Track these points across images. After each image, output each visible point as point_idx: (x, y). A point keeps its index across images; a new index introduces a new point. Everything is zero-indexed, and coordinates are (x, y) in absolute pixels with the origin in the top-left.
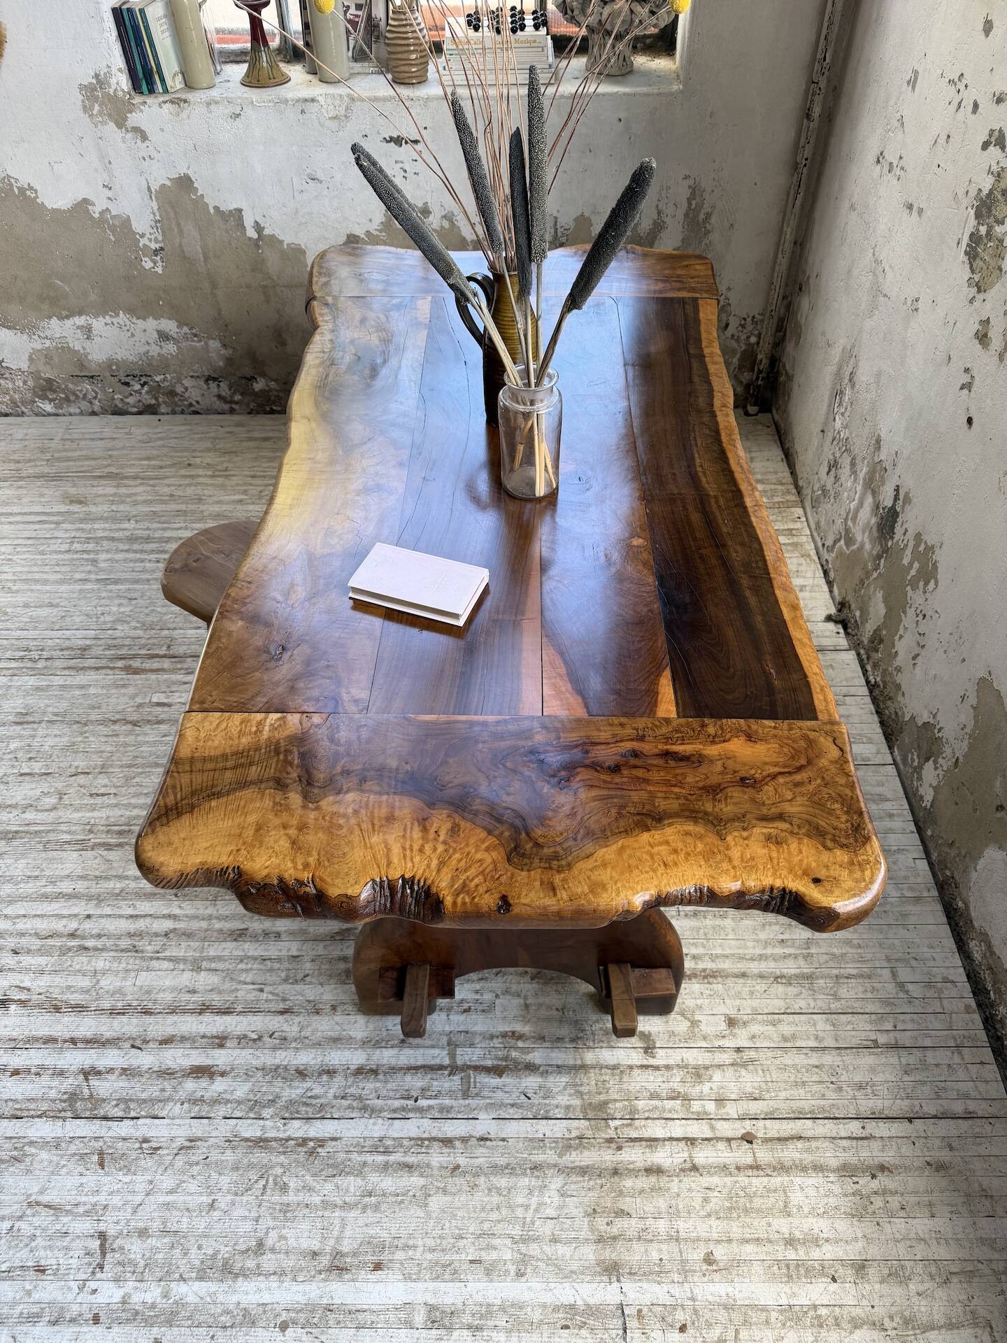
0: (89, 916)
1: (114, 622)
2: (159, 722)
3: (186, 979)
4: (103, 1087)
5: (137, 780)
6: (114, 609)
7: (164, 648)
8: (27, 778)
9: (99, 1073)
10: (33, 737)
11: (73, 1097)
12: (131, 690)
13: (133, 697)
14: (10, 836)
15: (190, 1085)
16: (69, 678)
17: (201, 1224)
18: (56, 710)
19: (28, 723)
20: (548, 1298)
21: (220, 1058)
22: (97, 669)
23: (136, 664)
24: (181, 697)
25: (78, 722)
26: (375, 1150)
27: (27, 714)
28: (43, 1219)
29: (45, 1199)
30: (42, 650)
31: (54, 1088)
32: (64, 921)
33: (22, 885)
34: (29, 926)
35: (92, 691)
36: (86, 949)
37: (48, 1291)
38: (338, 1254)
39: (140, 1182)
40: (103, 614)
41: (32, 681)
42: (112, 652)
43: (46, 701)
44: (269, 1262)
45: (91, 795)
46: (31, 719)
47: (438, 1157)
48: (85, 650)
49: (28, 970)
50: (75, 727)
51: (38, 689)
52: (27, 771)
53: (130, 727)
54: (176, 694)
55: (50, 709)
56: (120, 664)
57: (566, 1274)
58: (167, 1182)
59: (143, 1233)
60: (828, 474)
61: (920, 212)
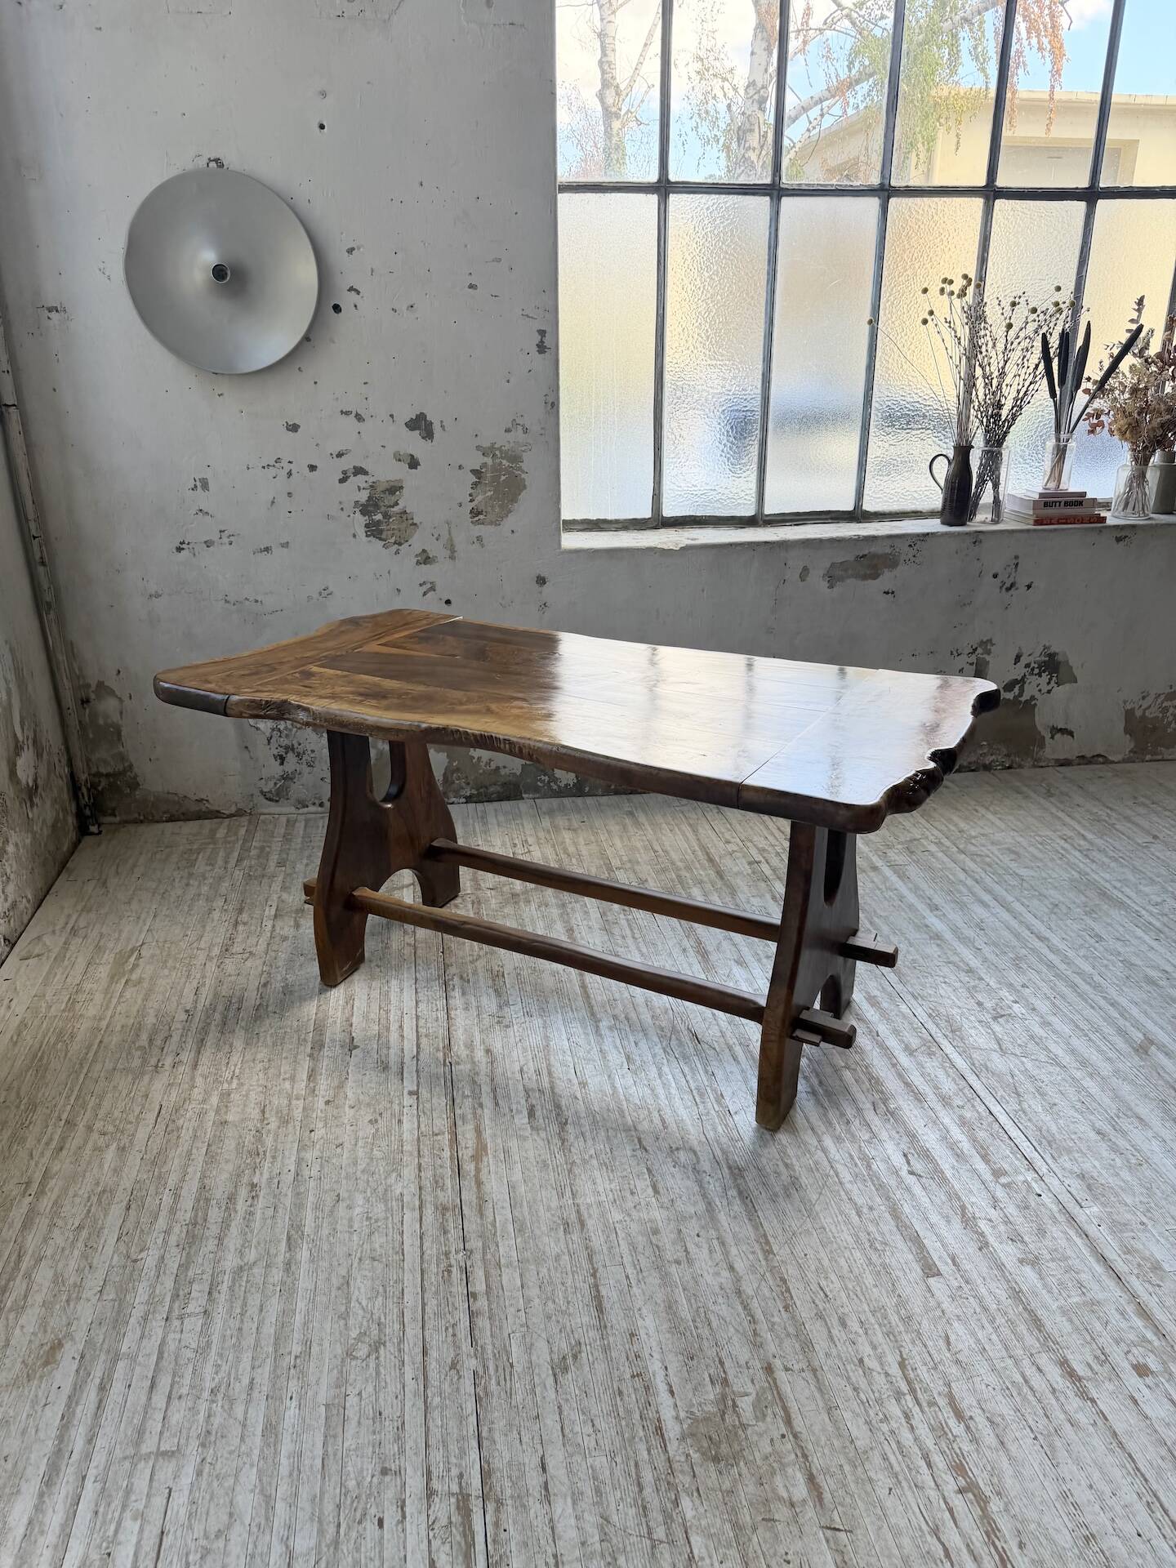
1: (386, 1201)
2: (558, 1106)
4: (915, 1042)
6: (358, 1210)
7: (439, 1137)
8: (660, 1186)
9: (906, 1045)
10: (600, 1203)
11: (931, 1054)
12: (513, 1144)
13: (524, 1138)
15: (885, 1005)
16: (499, 1205)
17: (958, 985)
18: (555, 1199)
19: (579, 1217)
20: (901, 883)
22: (479, 1184)
23: (468, 1154)
24: (518, 1103)
25: (570, 1171)
27: (566, 1223)
28: (1007, 1045)
29: (996, 1047)
30: (447, 1254)
31: (932, 1065)
33: (784, 1142)
34: (820, 1123)
35: (517, 1176)
36: (821, 1083)
37: (1038, 1031)
38: (931, 938)
39: (955, 1011)
41: (507, 1241)
42: (448, 1181)
43: (542, 1213)
44: (955, 959)
46: (574, 1215)
48: (445, 1209)
49: (859, 1110)
50: (576, 1171)
51: (521, 1229)
52: (650, 1191)
53: (570, 1128)
55: (555, 1204)
56: (469, 1167)
57: (885, 879)
58: (947, 1002)
59: (980, 1004)
60: (282, 764)
61: (286, 545)
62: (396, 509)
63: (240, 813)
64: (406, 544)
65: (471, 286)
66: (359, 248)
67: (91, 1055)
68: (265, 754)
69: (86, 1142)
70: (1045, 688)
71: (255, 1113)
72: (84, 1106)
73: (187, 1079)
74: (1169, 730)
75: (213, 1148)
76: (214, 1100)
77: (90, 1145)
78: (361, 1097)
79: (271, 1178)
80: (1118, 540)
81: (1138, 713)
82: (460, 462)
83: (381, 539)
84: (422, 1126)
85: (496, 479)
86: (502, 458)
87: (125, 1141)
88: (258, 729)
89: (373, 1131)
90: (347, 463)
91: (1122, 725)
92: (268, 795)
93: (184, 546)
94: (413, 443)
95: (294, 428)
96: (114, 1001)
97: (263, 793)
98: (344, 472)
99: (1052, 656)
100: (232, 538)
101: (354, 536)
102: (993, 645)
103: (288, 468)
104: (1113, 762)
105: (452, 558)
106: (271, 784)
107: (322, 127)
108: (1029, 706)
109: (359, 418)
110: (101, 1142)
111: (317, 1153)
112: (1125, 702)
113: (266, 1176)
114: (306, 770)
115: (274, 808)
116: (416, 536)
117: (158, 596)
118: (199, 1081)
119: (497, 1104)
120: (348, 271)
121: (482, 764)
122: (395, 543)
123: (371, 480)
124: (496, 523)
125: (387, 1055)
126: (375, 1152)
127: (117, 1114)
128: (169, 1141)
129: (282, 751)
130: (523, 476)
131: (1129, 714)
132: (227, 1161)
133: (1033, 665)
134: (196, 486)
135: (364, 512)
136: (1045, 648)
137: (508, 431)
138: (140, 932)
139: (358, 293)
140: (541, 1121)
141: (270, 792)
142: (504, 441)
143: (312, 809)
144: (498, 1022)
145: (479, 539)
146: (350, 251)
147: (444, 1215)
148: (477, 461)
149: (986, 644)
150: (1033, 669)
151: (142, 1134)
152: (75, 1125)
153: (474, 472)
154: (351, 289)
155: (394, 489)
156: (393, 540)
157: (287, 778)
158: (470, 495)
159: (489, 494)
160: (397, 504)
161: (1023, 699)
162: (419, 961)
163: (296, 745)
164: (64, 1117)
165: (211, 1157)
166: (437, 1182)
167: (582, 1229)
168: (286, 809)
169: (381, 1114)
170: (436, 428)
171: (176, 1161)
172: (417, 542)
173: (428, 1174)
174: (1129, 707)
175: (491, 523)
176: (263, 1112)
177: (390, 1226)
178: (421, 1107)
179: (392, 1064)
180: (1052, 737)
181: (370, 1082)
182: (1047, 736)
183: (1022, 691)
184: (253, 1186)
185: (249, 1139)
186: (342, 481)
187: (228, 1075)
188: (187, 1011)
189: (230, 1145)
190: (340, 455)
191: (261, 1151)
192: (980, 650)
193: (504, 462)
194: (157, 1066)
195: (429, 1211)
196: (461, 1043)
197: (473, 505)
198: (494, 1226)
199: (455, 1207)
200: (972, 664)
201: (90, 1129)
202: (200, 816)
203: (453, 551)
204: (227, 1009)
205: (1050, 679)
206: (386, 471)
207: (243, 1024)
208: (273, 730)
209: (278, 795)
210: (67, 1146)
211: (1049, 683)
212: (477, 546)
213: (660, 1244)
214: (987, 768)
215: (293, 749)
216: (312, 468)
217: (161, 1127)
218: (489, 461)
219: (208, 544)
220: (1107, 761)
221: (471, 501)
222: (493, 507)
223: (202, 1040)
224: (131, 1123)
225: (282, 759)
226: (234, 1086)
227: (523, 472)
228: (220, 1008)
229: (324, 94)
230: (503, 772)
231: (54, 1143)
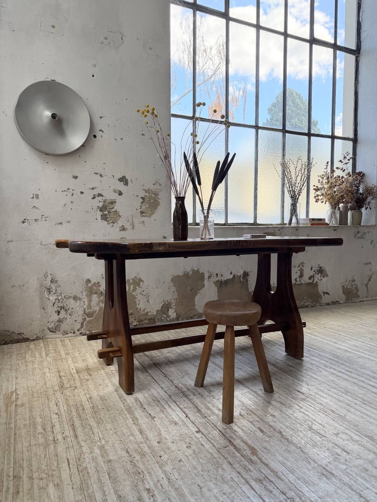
0: (356, 404)
1: (227, 483)
2: (271, 426)
3: (338, 381)
5: (302, 418)
6: (215, 491)
7: (228, 448)
8: (346, 449)
10: (329, 463)
12: (265, 445)
13: (268, 442)
14: (370, 438)
16: (285, 473)
18: (307, 465)
19: (327, 471)
21: (343, 371)
22: (267, 465)
23: (248, 452)
24: (251, 427)
25: (302, 451)
26: (324, 352)
27: (324, 475)
32: (366, 408)
35: (281, 458)
40: (224, 494)
41: (305, 489)
42: (250, 467)
43: (308, 472)
45: (324, 427)
46: (324, 470)
47: (314, 347)
48: (260, 480)
50: (305, 451)
51: (305, 482)
52: (345, 453)
54: (251, 430)
55: (309, 467)
56: (255, 458)
60: (58, 315)
61: (69, 222)
62: (113, 210)
63: (38, 339)
64: (116, 223)
65: (142, 135)
66: (104, 117)
67: (12, 440)
68: (51, 310)
69: (32, 486)
70: (320, 279)
71: (124, 453)
72: (21, 466)
73: (75, 443)
74: (354, 292)
75: (112, 474)
76: (97, 451)
77: (35, 486)
78: (174, 438)
79: (155, 484)
80: (334, 230)
81: (345, 287)
82: (137, 194)
83: (106, 221)
84: (215, 445)
85: (149, 201)
86: (151, 193)
87: (56, 481)
88: (49, 299)
89: (192, 451)
90: (96, 192)
91: (342, 290)
92: (51, 330)
93: (26, 221)
94: (121, 186)
95: (76, 177)
96: (13, 415)
97: (49, 329)
98: (94, 195)
99: (321, 268)
100: (46, 218)
101: (96, 219)
102: (304, 264)
103: (72, 192)
104: (341, 303)
105: (133, 229)
106: (53, 325)
107: (93, 76)
108: (316, 285)
109: (101, 176)
110: (42, 484)
111: (171, 467)
112: (342, 283)
113: (152, 484)
114: (69, 317)
115: (53, 335)
116: (120, 220)
117: (11, 241)
118: (82, 443)
119: (242, 430)
120: (99, 125)
121: (142, 311)
122: (112, 223)
123: (104, 198)
124: (149, 217)
125: (172, 418)
126: (201, 461)
127: (44, 467)
128: (83, 476)
129: (59, 309)
130: (159, 200)
131: (343, 287)
132: (124, 480)
133: (316, 271)
134: (33, 197)
135: (101, 211)
136: (319, 265)
137: (154, 184)
138: (12, 385)
139: (103, 132)
140: (269, 433)
141: (52, 328)
142: (152, 188)
143: (70, 335)
144: (213, 398)
145: (143, 222)
146: (101, 117)
147: (262, 483)
148: (143, 194)
149: (302, 263)
150: (316, 272)
151: (65, 475)
152: (20, 478)
153: (142, 198)
154: (100, 130)
155: (113, 202)
156: (111, 222)
157: (60, 321)
158: (140, 206)
159: (147, 206)
160: (113, 208)
161: (314, 282)
162: (157, 381)
163: (65, 306)
164: (11, 474)
165: (114, 480)
166: (245, 468)
167: (335, 476)
168: (58, 335)
169: (190, 443)
170: (129, 181)
171: (95, 486)
172: (121, 222)
173: (237, 466)
174: (343, 285)
175: (147, 217)
176: (128, 452)
177: (239, 495)
178: (207, 437)
179: (177, 421)
180: (324, 295)
181: (173, 430)
182: (322, 295)
183: (314, 281)
184: (148, 490)
185: (129, 466)
186: (93, 198)
187: (97, 438)
188: (56, 414)
189: (120, 472)
190: (93, 189)
191: (140, 471)
192: (301, 266)
193: (153, 195)
194: (54, 440)
195: (253, 483)
196: (204, 408)
197: (141, 209)
198: (291, 483)
199: (264, 478)
200: (299, 270)
201: (31, 478)
202: (18, 341)
203: (133, 226)
204: (77, 410)
205: (321, 276)
206: (110, 195)
207: (90, 415)
208: (56, 299)
209: (55, 329)
210: (21, 490)
211: (321, 277)
212: (142, 224)
213: (375, 475)
214: (306, 307)
215: (64, 308)
216: (82, 193)
217: (74, 470)
218: (147, 194)
219: (36, 220)
220: (340, 303)
221: (141, 208)
222: (148, 211)
223: (73, 425)
224: (54, 470)
225: (59, 313)
226: (103, 442)
227: (159, 199)
228: (73, 410)
229: (95, 66)
230: (149, 314)
231: (11, 491)
